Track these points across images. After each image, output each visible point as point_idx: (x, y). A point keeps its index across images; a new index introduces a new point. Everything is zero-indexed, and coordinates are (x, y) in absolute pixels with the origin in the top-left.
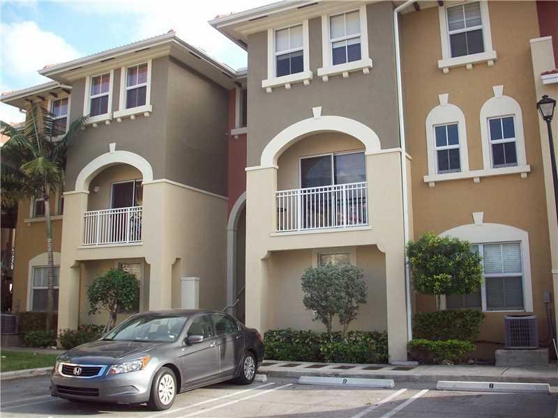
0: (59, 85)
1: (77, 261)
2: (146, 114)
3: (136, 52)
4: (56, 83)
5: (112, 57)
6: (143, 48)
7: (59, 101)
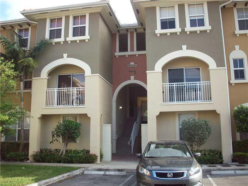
0: (28, 21)
1: (42, 115)
2: (87, 41)
3: (83, 8)
4: (27, 19)
5: (68, 9)
6: (86, 7)
7: (23, 29)
